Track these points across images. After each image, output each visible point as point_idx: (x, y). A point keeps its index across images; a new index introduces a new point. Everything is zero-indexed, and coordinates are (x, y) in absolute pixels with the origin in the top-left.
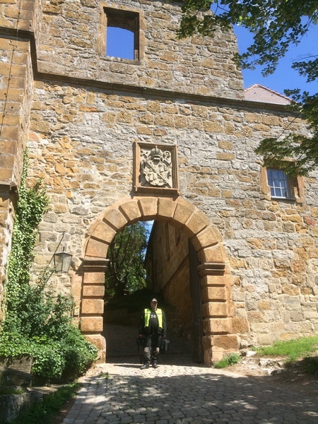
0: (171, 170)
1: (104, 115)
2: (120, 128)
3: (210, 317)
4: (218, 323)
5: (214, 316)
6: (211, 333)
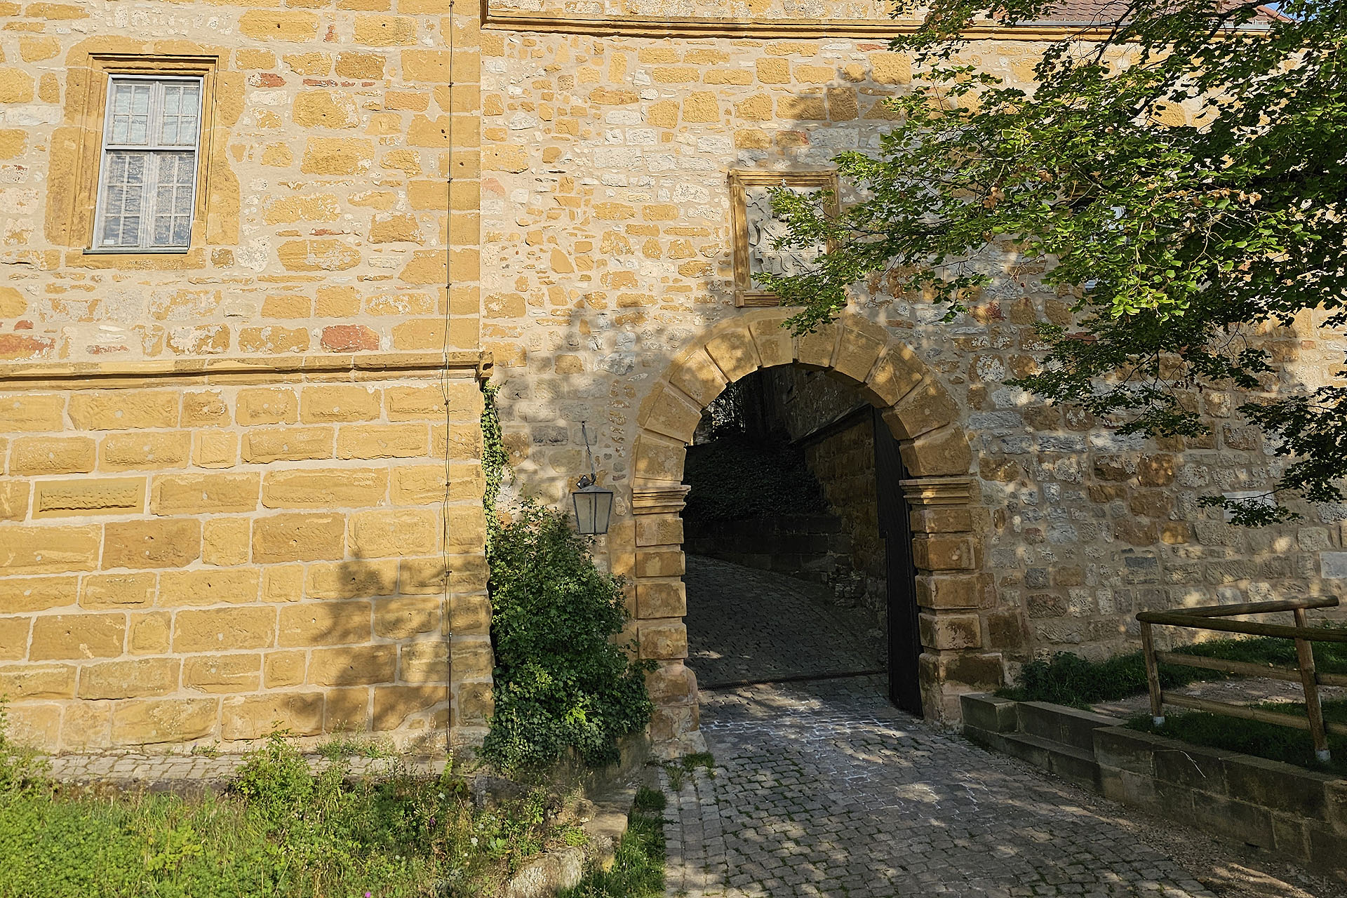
1: (651, 109)
2: (692, 139)
3: (934, 612)
4: (955, 626)
5: (946, 611)
6: (937, 652)
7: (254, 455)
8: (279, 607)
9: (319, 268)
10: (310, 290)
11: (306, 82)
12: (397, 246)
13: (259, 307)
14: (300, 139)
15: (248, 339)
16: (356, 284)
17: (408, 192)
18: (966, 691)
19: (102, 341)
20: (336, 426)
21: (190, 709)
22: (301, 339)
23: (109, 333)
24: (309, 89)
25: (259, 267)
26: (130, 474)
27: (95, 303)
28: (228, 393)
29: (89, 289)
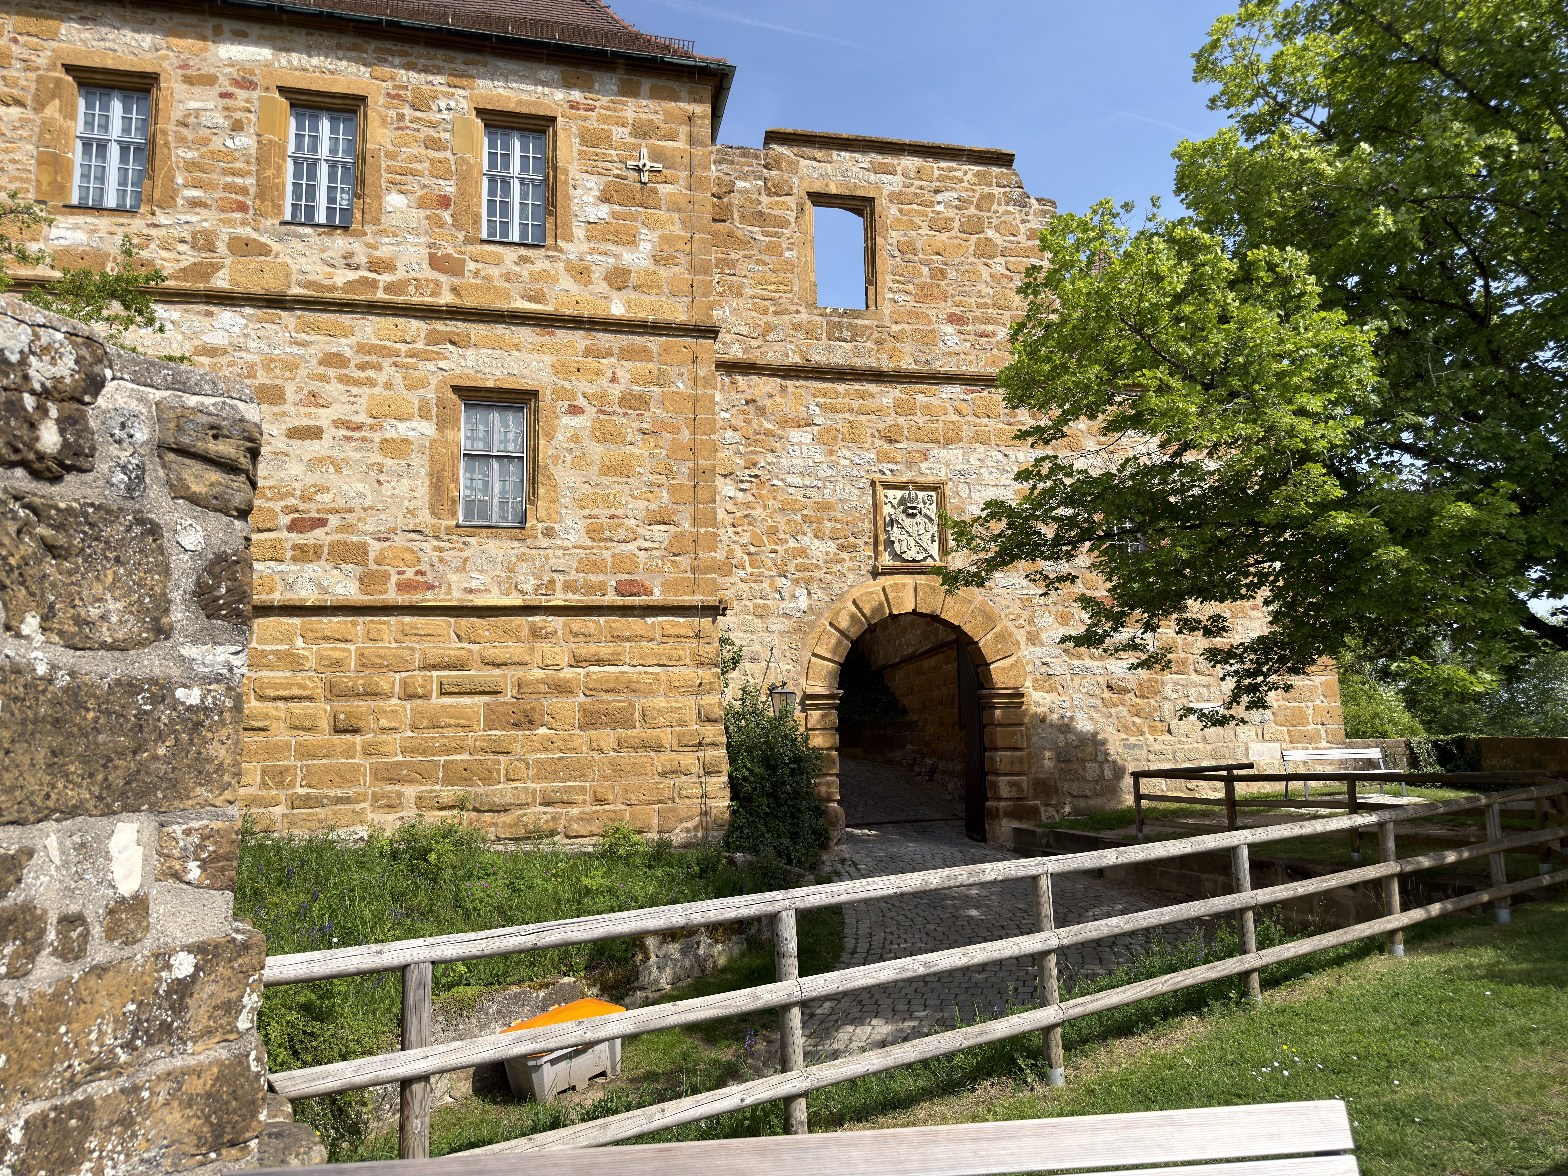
0: (936, 528)
1: (820, 432)
2: (848, 454)
3: (998, 774)
4: (1011, 784)
5: (1006, 775)
6: (999, 799)
7: (577, 662)
8: (596, 757)
9: (612, 540)
10: (607, 555)
11: (599, 411)
12: (662, 527)
13: (575, 565)
14: (596, 450)
15: (568, 587)
16: (637, 552)
17: (669, 491)
18: (1016, 825)
19: (474, 584)
20: (628, 644)
21: (545, 817)
22: (602, 588)
23: (478, 580)
24: (602, 417)
25: (573, 538)
26: (497, 672)
27: (466, 560)
28: (556, 622)
29: (461, 550)
